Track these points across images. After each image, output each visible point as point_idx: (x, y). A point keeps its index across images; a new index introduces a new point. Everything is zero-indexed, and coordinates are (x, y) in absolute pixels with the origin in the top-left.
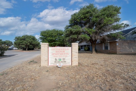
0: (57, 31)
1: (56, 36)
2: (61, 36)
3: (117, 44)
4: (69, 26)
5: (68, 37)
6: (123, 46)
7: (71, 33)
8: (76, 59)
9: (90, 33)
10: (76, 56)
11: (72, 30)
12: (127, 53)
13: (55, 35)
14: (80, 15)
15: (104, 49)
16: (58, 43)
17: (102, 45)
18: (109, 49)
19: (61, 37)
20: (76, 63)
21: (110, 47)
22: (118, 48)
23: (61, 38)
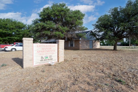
0: (15, 23)
1: (12, 29)
2: (20, 30)
3: (80, 42)
4: (40, 20)
5: (38, 33)
6: (83, 44)
7: (44, 28)
8: (62, 55)
9: (63, 31)
10: (62, 53)
11: (45, 25)
12: (85, 49)
13: (12, 27)
14: (55, 12)
15: (69, 46)
16: (16, 38)
17: (68, 42)
18: (74, 46)
19: (22, 31)
20: (62, 60)
21: (75, 45)
22: (80, 45)
23: (21, 33)
